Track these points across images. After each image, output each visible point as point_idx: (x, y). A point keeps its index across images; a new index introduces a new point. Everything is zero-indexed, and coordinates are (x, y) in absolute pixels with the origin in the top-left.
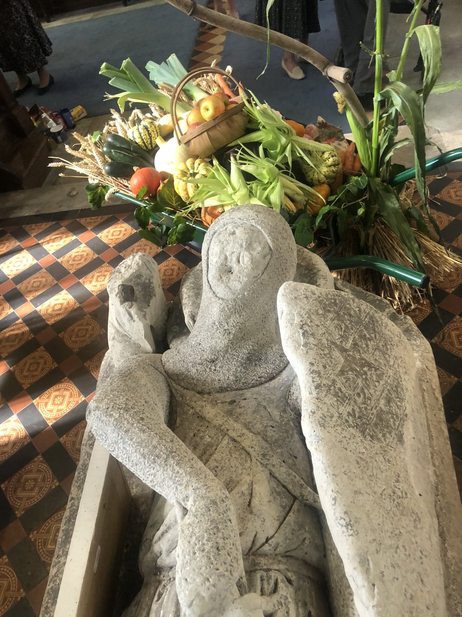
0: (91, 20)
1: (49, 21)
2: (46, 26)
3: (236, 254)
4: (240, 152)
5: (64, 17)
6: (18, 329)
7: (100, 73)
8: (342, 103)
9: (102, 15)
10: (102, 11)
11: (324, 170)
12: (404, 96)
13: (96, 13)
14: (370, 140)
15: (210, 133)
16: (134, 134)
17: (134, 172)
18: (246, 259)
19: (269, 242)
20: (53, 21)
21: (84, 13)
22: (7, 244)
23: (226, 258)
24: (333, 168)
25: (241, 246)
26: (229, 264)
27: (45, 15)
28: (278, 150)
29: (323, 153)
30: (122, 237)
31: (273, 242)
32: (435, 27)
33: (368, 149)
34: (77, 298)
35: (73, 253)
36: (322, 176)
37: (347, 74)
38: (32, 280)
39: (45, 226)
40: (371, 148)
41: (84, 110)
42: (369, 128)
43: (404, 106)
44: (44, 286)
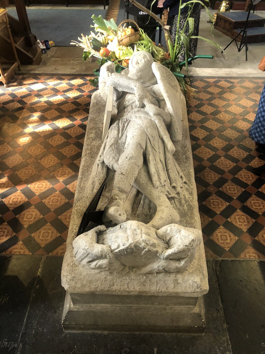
0: (50, 9)
1: (28, 6)
2: (27, 8)
3: (140, 60)
4: (138, 44)
5: (36, 6)
6: (43, 104)
7: (91, 17)
8: (167, 37)
9: (55, 9)
10: (55, 7)
11: (160, 56)
12: (184, 37)
13: (52, 7)
14: (174, 50)
15: (130, 37)
16: (101, 39)
17: (101, 49)
18: (143, 61)
19: (149, 58)
20: (31, 6)
21: (46, 6)
22: (31, 81)
23: (138, 60)
24: (163, 56)
25: (142, 58)
26: (138, 62)
27: (27, 3)
28: (148, 47)
29: (160, 51)
30: (80, 83)
31: (150, 58)
32: (193, 18)
33: (173, 53)
34: (65, 98)
35: (61, 86)
36: (159, 58)
37: (170, 27)
38: (45, 92)
39: (46, 77)
40: (174, 53)
41: (54, 43)
42: (174, 46)
43: (184, 40)
44: (50, 94)
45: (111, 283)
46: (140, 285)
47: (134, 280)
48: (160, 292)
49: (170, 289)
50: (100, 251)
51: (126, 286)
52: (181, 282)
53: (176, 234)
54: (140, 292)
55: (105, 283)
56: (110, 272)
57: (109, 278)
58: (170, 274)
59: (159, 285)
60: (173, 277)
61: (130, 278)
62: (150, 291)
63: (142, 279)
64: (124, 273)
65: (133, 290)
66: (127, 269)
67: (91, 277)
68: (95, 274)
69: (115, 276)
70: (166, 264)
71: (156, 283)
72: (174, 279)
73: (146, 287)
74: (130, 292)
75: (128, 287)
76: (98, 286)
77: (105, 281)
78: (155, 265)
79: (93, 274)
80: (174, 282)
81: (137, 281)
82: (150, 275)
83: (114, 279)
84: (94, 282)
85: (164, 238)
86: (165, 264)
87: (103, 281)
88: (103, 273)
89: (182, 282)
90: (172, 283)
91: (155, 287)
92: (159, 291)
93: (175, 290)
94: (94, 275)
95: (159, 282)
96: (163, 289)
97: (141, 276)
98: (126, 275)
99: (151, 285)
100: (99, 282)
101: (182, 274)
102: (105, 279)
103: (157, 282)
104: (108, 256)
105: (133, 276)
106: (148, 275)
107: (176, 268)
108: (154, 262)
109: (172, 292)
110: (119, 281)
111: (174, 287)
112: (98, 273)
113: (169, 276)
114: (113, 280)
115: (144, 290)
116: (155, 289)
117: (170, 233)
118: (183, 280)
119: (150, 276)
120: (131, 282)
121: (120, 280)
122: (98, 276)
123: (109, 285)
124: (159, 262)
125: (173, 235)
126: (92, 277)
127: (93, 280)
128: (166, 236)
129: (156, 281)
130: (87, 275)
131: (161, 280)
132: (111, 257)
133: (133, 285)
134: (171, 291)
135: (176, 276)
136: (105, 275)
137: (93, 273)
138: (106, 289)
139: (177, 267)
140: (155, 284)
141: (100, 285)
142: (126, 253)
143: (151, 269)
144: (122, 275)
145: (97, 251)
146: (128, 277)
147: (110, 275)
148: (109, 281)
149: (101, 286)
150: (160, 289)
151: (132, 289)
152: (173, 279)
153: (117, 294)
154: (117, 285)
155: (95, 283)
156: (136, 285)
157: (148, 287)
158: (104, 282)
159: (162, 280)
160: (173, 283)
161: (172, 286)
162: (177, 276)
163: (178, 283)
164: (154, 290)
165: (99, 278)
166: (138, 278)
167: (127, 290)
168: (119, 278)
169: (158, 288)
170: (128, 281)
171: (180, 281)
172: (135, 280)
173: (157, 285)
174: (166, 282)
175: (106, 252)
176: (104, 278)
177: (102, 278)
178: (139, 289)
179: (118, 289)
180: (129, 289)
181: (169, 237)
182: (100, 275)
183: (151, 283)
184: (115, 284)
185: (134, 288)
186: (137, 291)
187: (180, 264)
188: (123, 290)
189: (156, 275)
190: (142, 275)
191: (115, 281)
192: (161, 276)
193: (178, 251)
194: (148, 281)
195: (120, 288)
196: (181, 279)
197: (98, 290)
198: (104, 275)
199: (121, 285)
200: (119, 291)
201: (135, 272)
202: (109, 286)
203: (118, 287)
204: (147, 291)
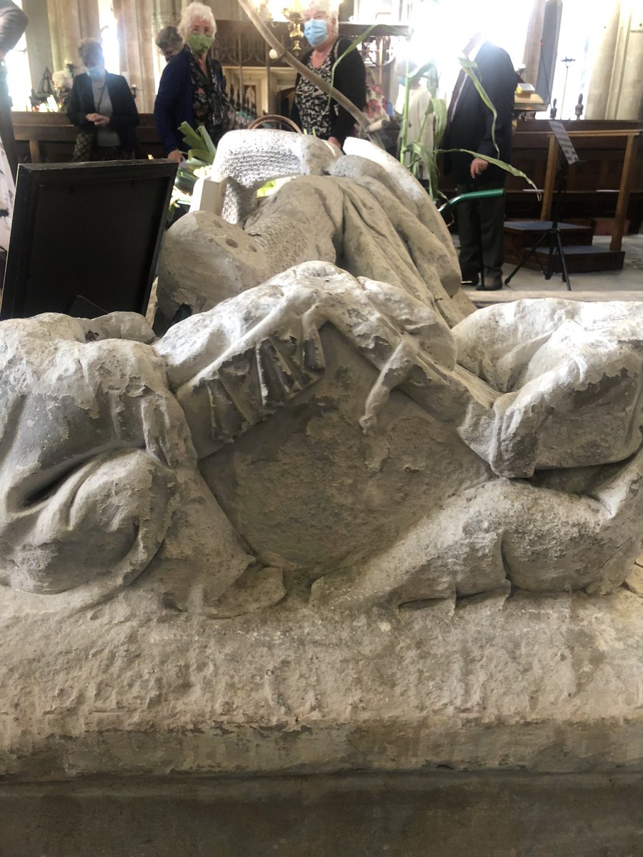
45: (171, 670)
46: (359, 681)
47: (315, 643)
48: (488, 727)
49: (552, 698)
50: (91, 366)
51: (267, 692)
52: (613, 648)
53: (556, 327)
54: (360, 733)
55: (129, 674)
56: (163, 590)
57: (158, 637)
58: (539, 605)
59: (482, 677)
60: (562, 619)
61: (295, 634)
62: (423, 723)
63: (366, 640)
64: (252, 607)
65: (316, 715)
66: (273, 587)
67: (38, 635)
68: (66, 614)
69: (196, 626)
70: (517, 505)
71: (462, 663)
72: (570, 631)
73: (398, 690)
74: (296, 733)
75: (281, 698)
76: (81, 699)
77: (133, 658)
78: (444, 524)
79: (57, 618)
80: (572, 649)
81: (338, 655)
82: (417, 613)
83: (189, 643)
84: (56, 672)
85: (486, 361)
86: (508, 504)
87: (118, 663)
88: (120, 609)
89: (619, 645)
90: (563, 658)
91: (459, 689)
92: (486, 721)
93: (587, 708)
94: (60, 622)
95: (476, 653)
96: (507, 699)
97: (362, 621)
98: (264, 622)
99: (429, 679)
100: (91, 667)
101: (611, 608)
102: (133, 648)
103: (465, 653)
104: (143, 405)
105: (309, 621)
106: (405, 615)
107: (581, 536)
108: (441, 507)
109: (571, 724)
110: (220, 657)
111: (580, 687)
112: (84, 609)
113: (537, 617)
114: (183, 649)
115: (387, 715)
116: (458, 702)
117: (521, 328)
118: (624, 634)
119: (419, 620)
120: (298, 663)
121: (228, 650)
122: (87, 628)
123: (152, 683)
124: (469, 500)
125: (539, 337)
126: (47, 637)
127: (50, 659)
128: (498, 346)
129: (458, 647)
130: (15, 630)
131: (490, 640)
132: (167, 420)
133: (314, 679)
134: (564, 712)
135: (574, 617)
136: (134, 623)
137: (55, 614)
138: (136, 718)
139: (581, 526)
140: (457, 668)
141: (91, 692)
142: (264, 393)
143: (423, 560)
144: (238, 619)
145: (73, 367)
146: (276, 629)
147: (162, 620)
148: (157, 660)
149: (97, 695)
150: (493, 699)
151: (305, 709)
152: (564, 628)
153: (206, 763)
154: (208, 685)
155: (60, 678)
156: (329, 682)
157: (412, 692)
158: (122, 670)
159: (498, 641)
160: (569, 660)
161: (564, 676)
162: (581, 613)
163: (598, 659)
164: (450, 710)
165: (93, 643)
166: (345, 635)
167: (274, 721)
168: (222, 639)
169: (476, 697)
170: (280, 654)
171: (607, 641)
172: (327, 646)
173: (467, 673)
174: (523, 650)
175: (128, 371)
176: (122, 637)
177: (108, 638)
178: (355, 707)
179: (213, 712)
180: (289, 710)
181: (516, 349)
182: (98, 622)
183: (429, 661)
184: (195, 678)
185: (318, 706)
186: (340, 727)
187: (598, 511)
188: (250, 720)
189: (452, 613)
190: (369, 617)
191: (192, 656)
192: (485, 615)
193: (592, 370)
194: (408, 648)
195: (228, 708)
196: (612, 633)
197: (78, 727)
198: (127, 620)
199: (232, 686)
200: (219, 726)
201: (325, 599)
202: (153, 693)
203: (213, 699)
204: (406, 724)
